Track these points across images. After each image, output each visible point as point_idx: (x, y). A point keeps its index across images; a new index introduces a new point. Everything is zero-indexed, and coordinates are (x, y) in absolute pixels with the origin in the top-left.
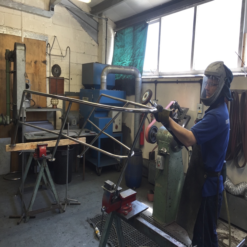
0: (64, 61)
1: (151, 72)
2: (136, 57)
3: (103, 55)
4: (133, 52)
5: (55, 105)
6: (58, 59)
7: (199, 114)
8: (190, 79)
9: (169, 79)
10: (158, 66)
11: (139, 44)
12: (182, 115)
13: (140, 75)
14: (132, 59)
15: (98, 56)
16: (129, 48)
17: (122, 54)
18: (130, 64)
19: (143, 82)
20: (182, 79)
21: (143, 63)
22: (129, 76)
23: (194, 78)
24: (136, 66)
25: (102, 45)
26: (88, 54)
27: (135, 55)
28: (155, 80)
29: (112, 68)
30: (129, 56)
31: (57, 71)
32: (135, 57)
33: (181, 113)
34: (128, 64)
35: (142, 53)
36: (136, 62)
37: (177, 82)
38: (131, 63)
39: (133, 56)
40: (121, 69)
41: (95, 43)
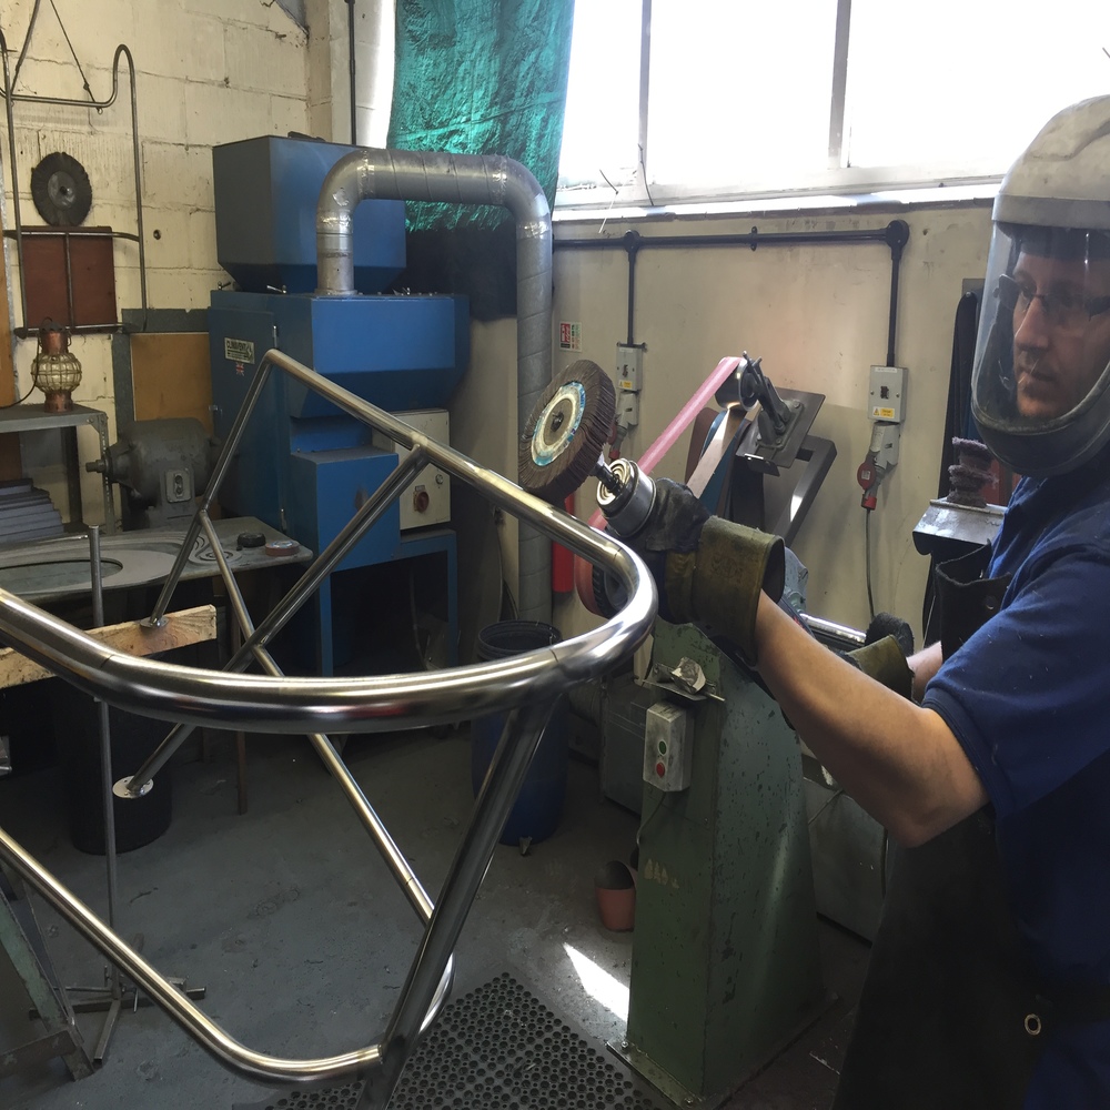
0: (105, 129)
1: (605, 186)
2: (516, 102)
3: (334, 93)
4: (501, 73)
5: (61, 391)
6: (66, 121)
7: (882, 429)
8: (831, 224)
9: (706, 222)
10: (642, 149)
11: (535, 19)
12: (786, 436)
13: (541, 206)
14: (497, 113)
15: (308, 100)
16: (478, 47)
17: (442, 84)
18: (488, 140)
19: (559, 246)
20: (784, 221)
21: (557, 135)
22: (483, 208)
23: (853, 217)
24: (519, 153)
25: (326, 37)
26: (250, 90)
27: (513, 86)
28: (626, 229)
29: (381, 168)
30: (481, 93)
31: (63, 191)
32: (511, 97)
33: (783, 427)
34: (476, 140)
35: (551, 74)
36: (518, 126)
37: (754, 241)
38: (494, 134)
39: (503, 91)
40: (430, 171)
41: (287, 25)
